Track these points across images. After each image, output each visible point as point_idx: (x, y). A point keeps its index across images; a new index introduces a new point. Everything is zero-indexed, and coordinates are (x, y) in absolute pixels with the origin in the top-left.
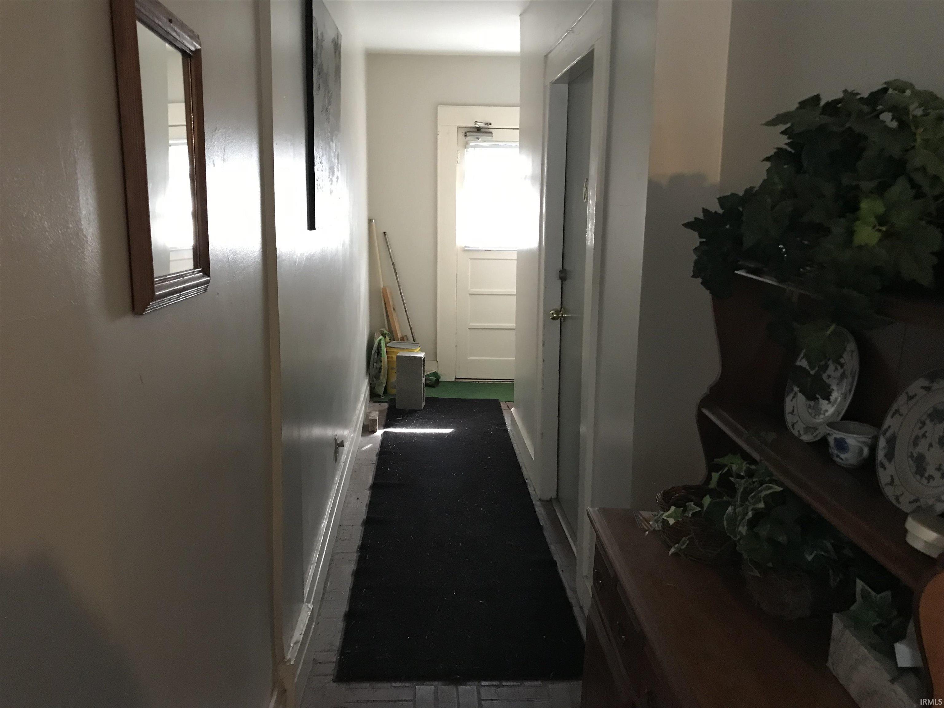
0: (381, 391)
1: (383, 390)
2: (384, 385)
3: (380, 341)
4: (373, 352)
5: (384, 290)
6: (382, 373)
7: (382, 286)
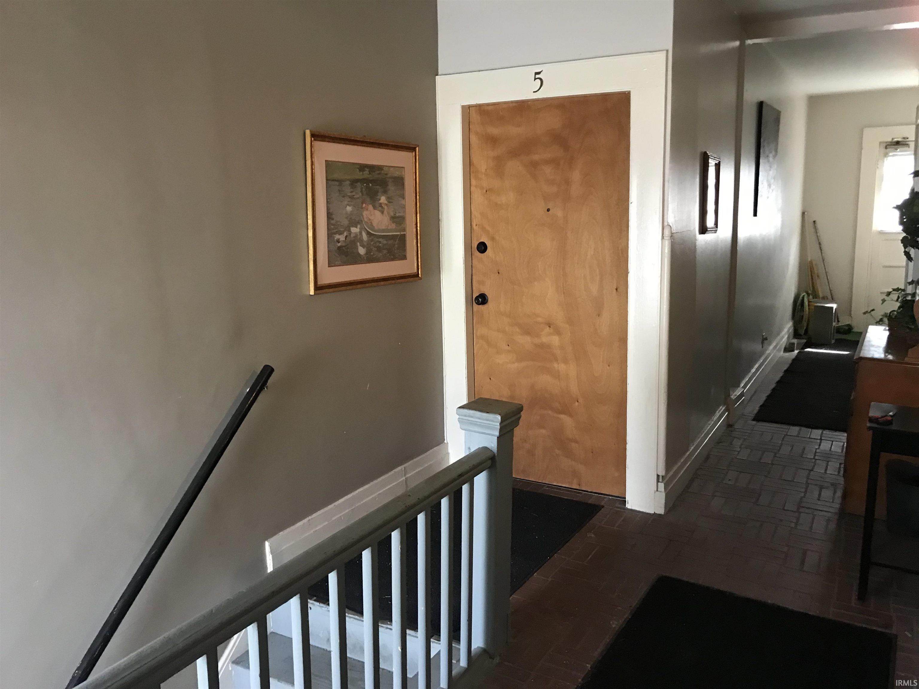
0: (802, 332)
1: (804, 332)
2: (805, 328)
3: (804, 296)
4: (798, 304)
5: (811, 262)
6: (804, 319)
7: (809, 260)
